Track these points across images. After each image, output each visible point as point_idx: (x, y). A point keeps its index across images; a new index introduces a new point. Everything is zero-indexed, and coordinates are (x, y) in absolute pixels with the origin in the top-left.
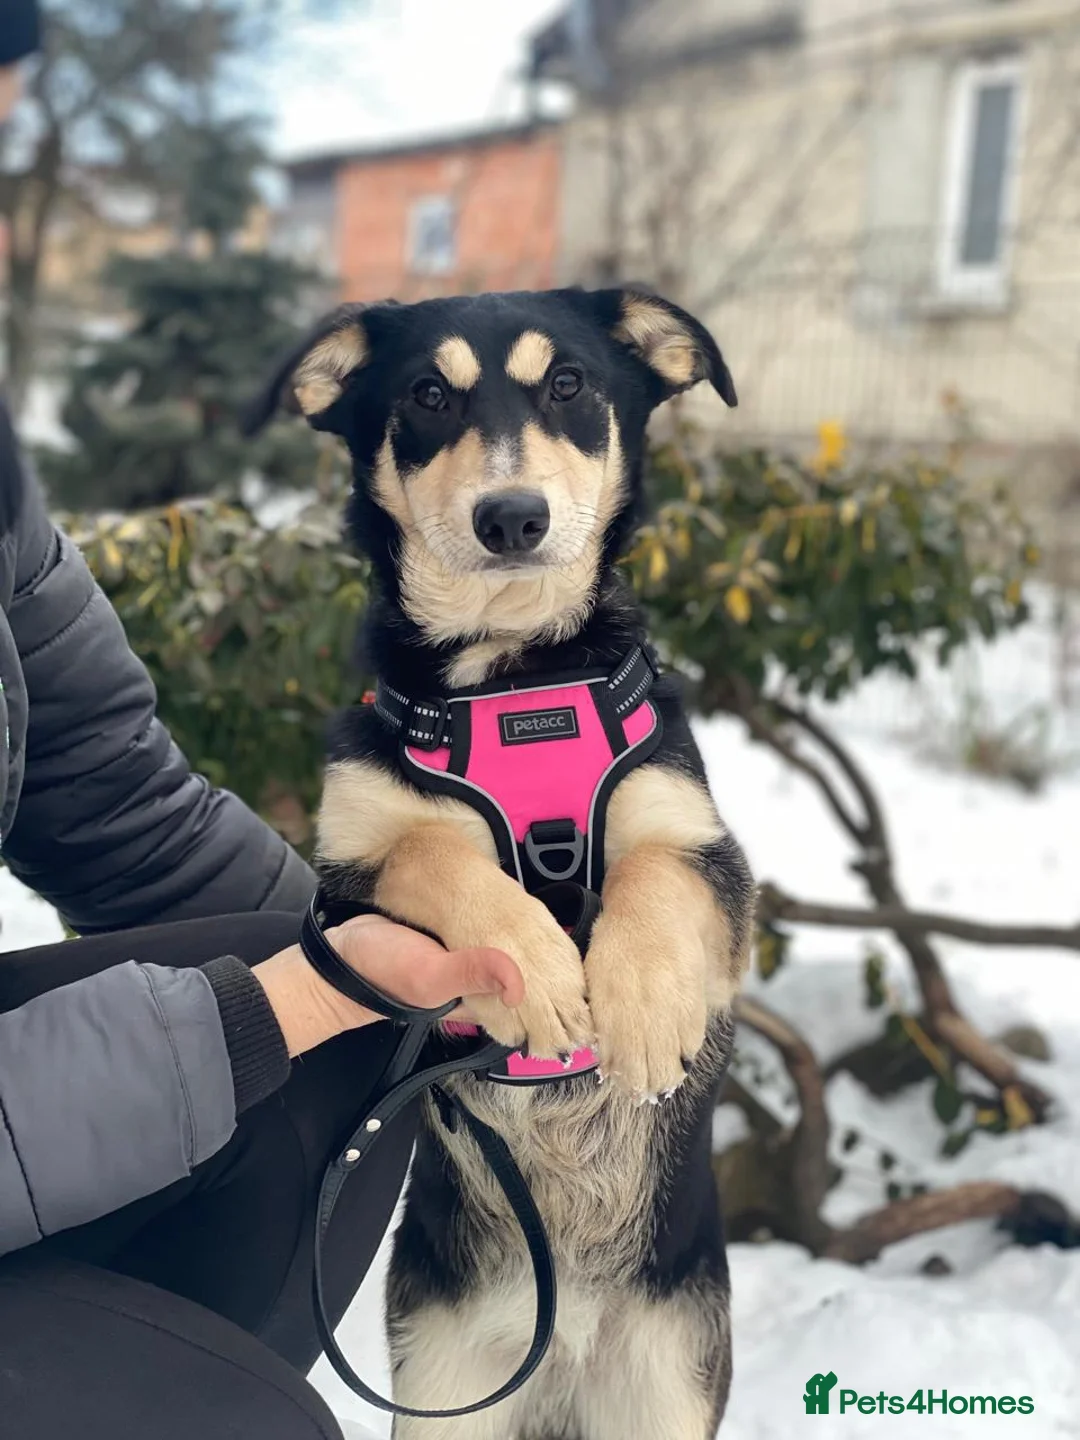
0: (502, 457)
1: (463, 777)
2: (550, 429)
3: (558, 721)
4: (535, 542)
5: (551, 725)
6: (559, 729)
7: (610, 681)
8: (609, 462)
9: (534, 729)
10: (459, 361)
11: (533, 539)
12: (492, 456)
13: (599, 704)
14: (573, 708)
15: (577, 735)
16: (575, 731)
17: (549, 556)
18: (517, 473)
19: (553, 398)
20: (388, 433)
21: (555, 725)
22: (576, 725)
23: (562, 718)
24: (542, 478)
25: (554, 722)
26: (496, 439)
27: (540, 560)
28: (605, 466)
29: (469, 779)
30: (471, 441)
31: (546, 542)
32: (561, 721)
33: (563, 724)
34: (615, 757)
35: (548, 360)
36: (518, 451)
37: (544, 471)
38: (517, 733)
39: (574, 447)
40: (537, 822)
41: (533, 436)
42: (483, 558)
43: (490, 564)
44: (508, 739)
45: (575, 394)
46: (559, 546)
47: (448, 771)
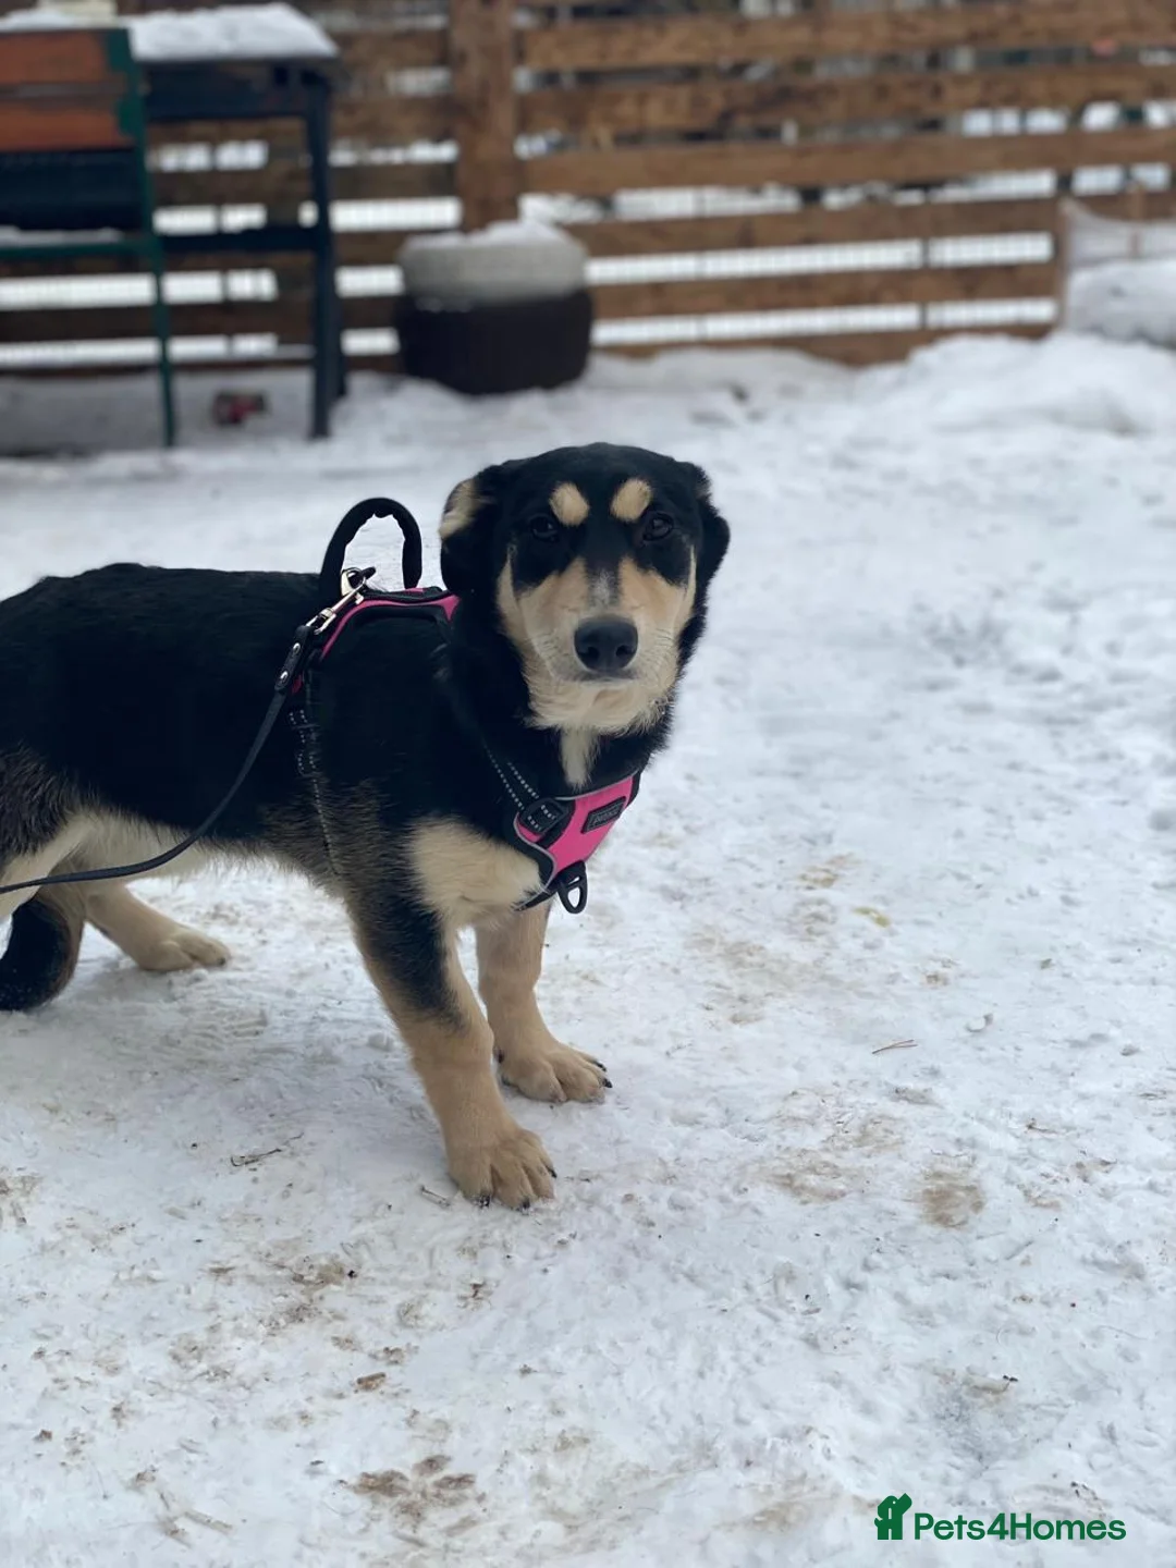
0: (602, 588)
2: (643, 564)
4: (626, 661)
8: (689, 591)
10: (570, 503)
11: (624, 658)
12: (593, 586)
17: (636, 673)
18: (613, 603)
19: (645, 537)
20: (509, 556)
24: (634, 608)
26: (596, 571)
27: (629, 675)
28: (685, 596)
30: (577, 570)
31: (633, 662)
35: (646, 504)
36: (615, 584)
37: (635, 603)
39: (660, 577)
41: (628, 570)
42: (583, 672)
43: (587, 677)
45: (666, 535)
46: (643, 664)
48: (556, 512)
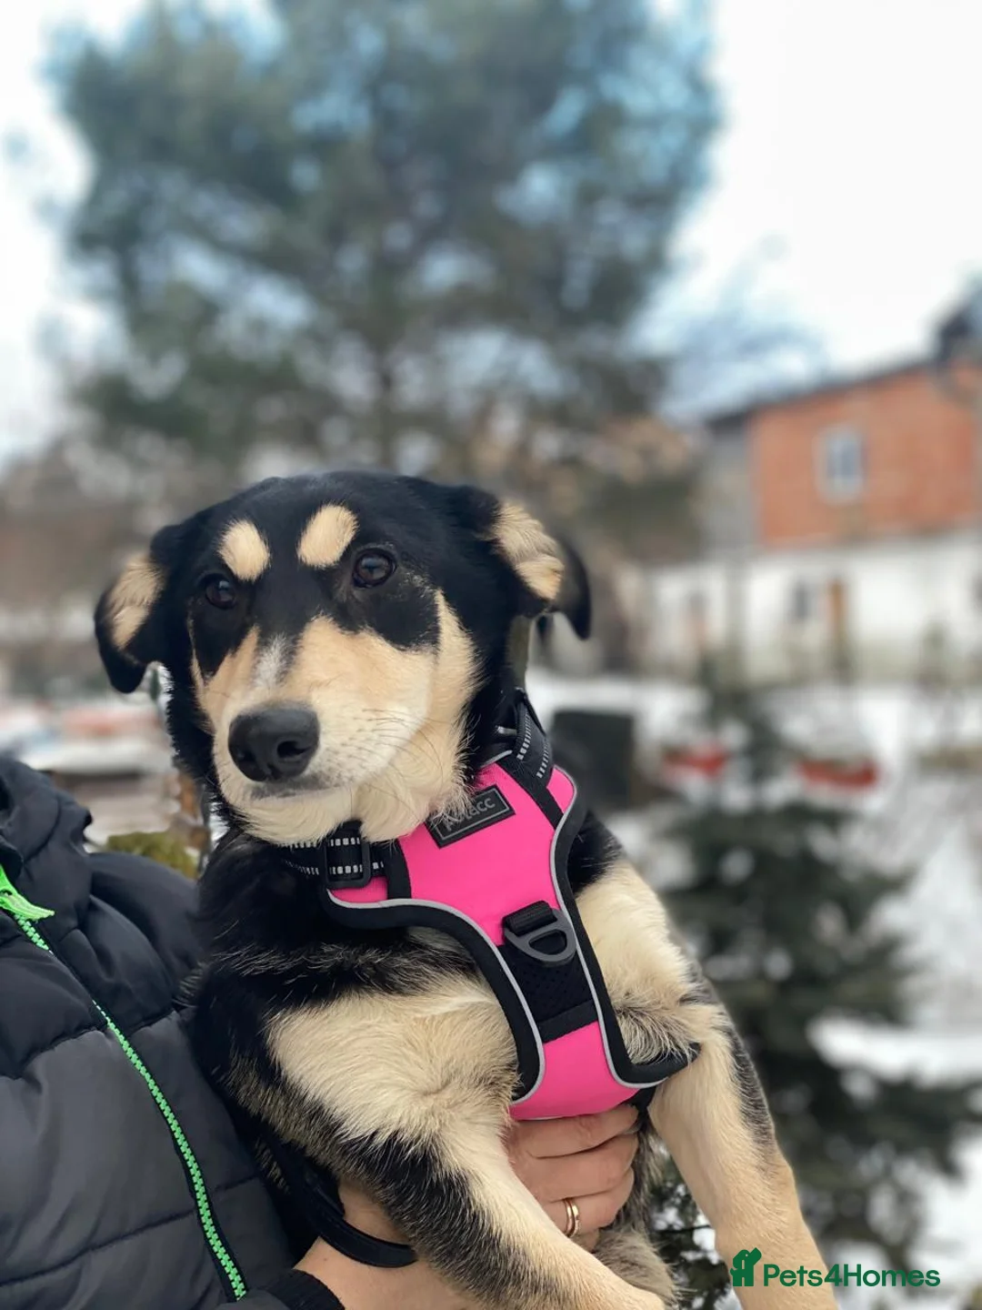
0: (271, 662)
1: (410, 897)
2: (349, 622)
3: (486, 805)
4: (302, 766)
5: (482, 810)
6: (490, 812)
7: (516, 752)
8: (442, 655)
9: (465, 819)
10: (244, 551)
11: (298, 762)
12: (259, 662)
13: (518, 777)
14: (495, 786)
15: (511, 813)
16: (508, 809)
18: (281, 680)
19: (355, 584)
21: (486, 809)
22: (508, 803)
23: (489, 800)
25: (483, 806)
26: (270, 640)
29: (416, 898)
32: (490, 803)
33: (493, 805)
34: (555, 828)
35: (348, 540)
36: (293, 654)
38: (450, 829)
39: (384, 641)
40: (512, 915)
41: (318, 632)
42: (249, 786)
44: (443, 838)
45: (383, 579)
47: (389, 897)
48: (228, 560)
